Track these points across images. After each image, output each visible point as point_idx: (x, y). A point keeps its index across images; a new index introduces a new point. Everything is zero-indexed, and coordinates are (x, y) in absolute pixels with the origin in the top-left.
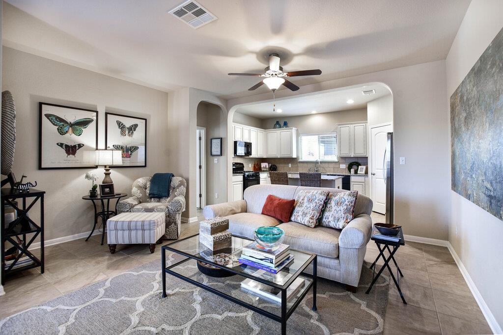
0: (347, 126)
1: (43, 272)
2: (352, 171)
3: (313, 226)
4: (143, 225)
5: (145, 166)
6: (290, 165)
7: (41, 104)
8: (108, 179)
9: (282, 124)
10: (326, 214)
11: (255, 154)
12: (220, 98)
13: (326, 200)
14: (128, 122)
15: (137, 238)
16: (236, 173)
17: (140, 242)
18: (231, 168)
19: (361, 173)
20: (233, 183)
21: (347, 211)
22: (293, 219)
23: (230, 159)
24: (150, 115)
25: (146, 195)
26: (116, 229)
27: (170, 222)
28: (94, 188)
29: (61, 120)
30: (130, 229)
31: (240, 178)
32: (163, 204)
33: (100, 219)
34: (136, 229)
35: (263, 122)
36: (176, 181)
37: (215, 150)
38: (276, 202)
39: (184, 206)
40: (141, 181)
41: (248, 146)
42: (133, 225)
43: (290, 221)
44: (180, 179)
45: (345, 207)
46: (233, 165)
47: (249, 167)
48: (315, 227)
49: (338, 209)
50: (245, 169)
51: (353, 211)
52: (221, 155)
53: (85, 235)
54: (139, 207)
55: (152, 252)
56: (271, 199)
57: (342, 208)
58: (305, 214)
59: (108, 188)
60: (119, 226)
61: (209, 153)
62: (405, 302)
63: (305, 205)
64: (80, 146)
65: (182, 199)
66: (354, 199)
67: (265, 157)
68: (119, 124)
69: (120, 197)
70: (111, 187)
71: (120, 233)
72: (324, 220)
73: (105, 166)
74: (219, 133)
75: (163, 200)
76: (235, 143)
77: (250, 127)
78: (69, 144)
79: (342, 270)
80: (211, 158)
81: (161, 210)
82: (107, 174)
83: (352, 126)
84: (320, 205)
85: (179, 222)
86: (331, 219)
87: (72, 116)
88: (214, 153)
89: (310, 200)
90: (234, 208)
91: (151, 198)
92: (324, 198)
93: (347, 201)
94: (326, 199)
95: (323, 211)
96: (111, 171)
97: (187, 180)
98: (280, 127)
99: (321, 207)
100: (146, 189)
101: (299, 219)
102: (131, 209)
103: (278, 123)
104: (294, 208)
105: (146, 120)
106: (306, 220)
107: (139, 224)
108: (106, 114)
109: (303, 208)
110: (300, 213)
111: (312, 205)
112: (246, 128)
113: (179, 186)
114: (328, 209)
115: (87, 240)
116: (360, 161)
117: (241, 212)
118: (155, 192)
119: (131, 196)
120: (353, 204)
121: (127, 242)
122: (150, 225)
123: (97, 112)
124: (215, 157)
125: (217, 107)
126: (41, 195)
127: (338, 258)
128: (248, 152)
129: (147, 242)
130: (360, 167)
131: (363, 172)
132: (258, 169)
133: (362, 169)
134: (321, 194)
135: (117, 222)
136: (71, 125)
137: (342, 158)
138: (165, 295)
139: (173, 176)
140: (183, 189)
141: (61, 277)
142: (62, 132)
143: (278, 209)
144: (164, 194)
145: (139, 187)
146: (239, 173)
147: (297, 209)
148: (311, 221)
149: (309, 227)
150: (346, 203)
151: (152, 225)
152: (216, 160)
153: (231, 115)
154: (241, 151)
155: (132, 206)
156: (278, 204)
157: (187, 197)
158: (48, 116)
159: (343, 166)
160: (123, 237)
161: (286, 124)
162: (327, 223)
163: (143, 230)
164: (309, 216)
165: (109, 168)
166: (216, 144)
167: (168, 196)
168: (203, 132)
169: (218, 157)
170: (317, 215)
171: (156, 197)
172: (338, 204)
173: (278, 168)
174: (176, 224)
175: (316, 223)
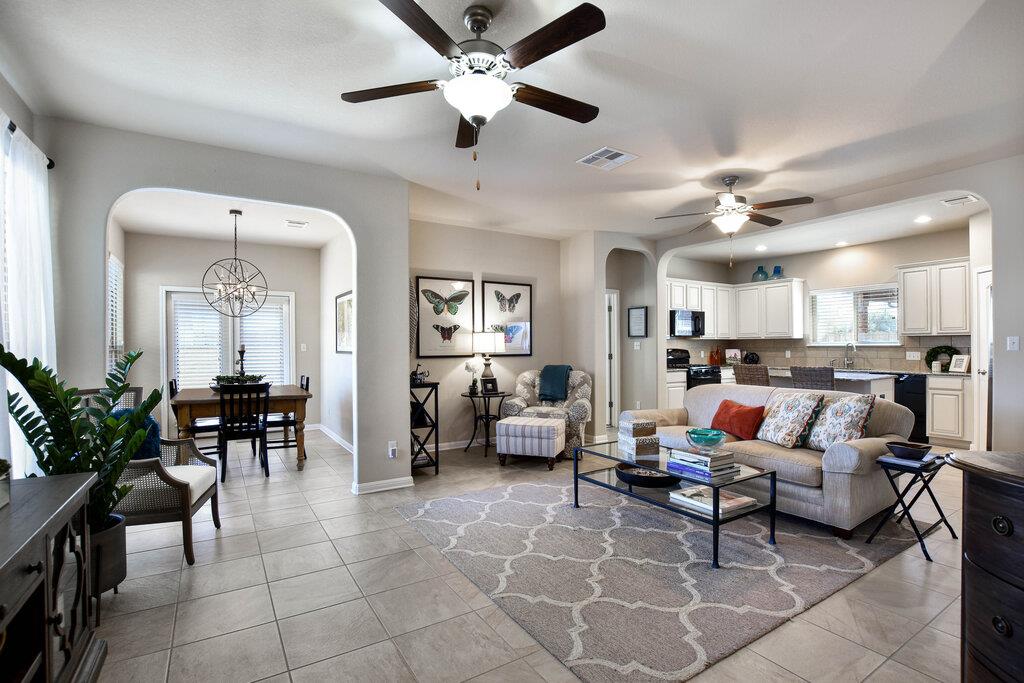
0: (920, 268)
1: (437, 473)
2: (936, 366)
3: (791, 445)
4: (540, 432)
5: (530, 355)
6: (788, 354)
7: (418, 278)
8: (488, 372)
9: (771, 272)
10: (816, 429)
11: (711, 332)
12: (642, 239)
13: (816, 407)
14: (508, 292)
15: (531, 448)
16: (673, 367)
17: (536, 454)
18: (663, 359)
19: (957, 370)
20: (669, 385)
21: (852, 425)
22: (759, 435)
23: (663, 342)
24: (536, 279)
25: (535, 396)
26: (507, 435)
27: (571, 434)
28: (475, 382)
29: (436, 296)
30: (524, 436)
31: (681, 376)
32: (560, 409)
33: (481, 423)
34: (532, 437)
35: (729, 271)
36: (576, 377)
37: (637, 328)
38: (734, 410)
39: (590, 413)
40: (528, 376)
41: (698, 318)
42: (527, 430)
43: (754, 437)
44: (582, 374)
45: (849, 419)
46: (669, 353)
47: (699, 358)
48: (795, 447)
49: (836, 422)
50: (692, 361)
51: (864, 427)
52: (646, 335)
53: (463, 444)
54: (529, 410)
55: (551, 469)
56: (726, 406)
57: (842, 420)
58: (778, 428)
59: (489, 382)
60: (511, 431)
61: (626, 333)
62: (928, 558)
63: (781, 414)
64: (456, 328)
65: (587, 403)
66: (868, 407)
67: (733, 337)
68: (499, 296)
69: (504, 396)
70: (493, 382)
71: (512, 439)
72: (812, 438)
73: (484, 355)
74: (642, 297)
75: (558, 404)
76: (673, 314)
77: (702, 283)
78: (445, 326)
79: (827, 505)
80: (629, 341)
81: (559, 416)
82: (487, 365)
83: (935, 269)
84: (806, 414)
85: (583, 435)
86: (822, 437)
87: (447, 289)
88: (634, 332)
89: (789, 408)
90: (667, 418)
91: (542, 400)
92: (814, 404)
93: (853, 410)
94: (818, 406)
95: (810, 426)
96: (492, 361)
97: (593, 377)
98: (766, 278)
99: (807, 418)
100: (534, 387)
101: (770, 436)
102: (519, 412)
103: (761, 270)
104: (762, 420)
105: (531, 286)
106: (779, 437)
107: (536, 430)
108: (483, 282)
109: (776, 420)
110: (772, 427)
111: (792, 415)
112: (692, 285)
113: (581, 384)
114: (819, 422)
115: (466, 450)
116: (957, 344)
117: (679, 424)
118: (548, 392)
119: (516, 396)
120: (864, 415)
121: (520, 452)
122: (548, 432)
123: (473, 281)
124: (636, 340)
125: (639, 254)
126: (434, 386)
127: (820, 487)
128: (698, 330)
129: (545, 454)
130: (955, 357)
131: (963, 369)
132: (718, 361)
133: (958, 363)
134: (809, 398)
135: (508, 425)
136: (447, 301)
137: (912, 338)
138: (577, 506)
139: (571, 369)
140: (587, 388)
141: (457, 480)
142: (438, 311)
143: (736, 419)
144: (559, 396)
145: (526, 385)
146: (680, 367)
147: (767, 420)
148: (788, 438)
149: (784, 446)
150: (852, 412)
151: (551, 431)
152: (637, 344)
153: (664, 265)
154: (684, 327)
155: (521, 410)
156: (737, 413)
157: (592, 401)
158: (424, 292)
159: (915, 356)
160: (516, 445)
161: (778, 272)
162: (816, 443)
163: (540, 438)
164: (784, 431)
165: (489, 357)
166: (637, 317)
167: (565, 398)
168: (615, 298)
169: (641, 340)
170: (799, 429)
171: (549, 400)
172: (836, 414)
173: (762, 359)
174: (579, 437)
175: (797, 441)
